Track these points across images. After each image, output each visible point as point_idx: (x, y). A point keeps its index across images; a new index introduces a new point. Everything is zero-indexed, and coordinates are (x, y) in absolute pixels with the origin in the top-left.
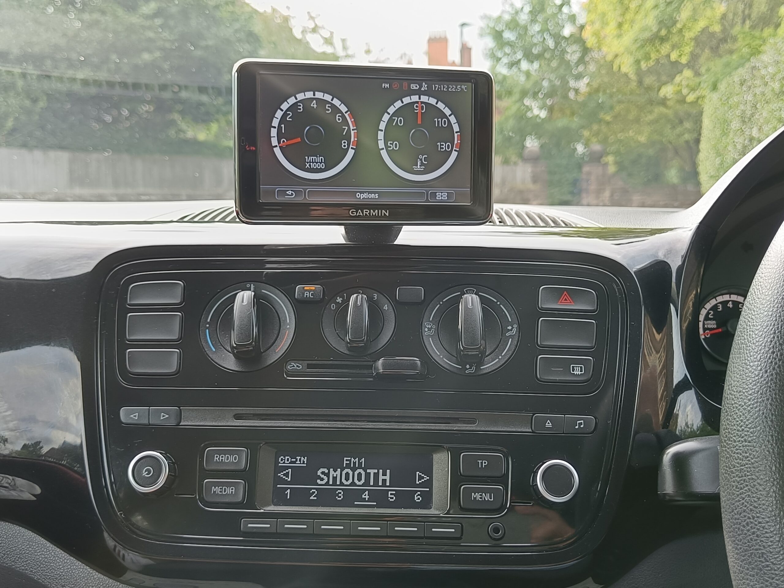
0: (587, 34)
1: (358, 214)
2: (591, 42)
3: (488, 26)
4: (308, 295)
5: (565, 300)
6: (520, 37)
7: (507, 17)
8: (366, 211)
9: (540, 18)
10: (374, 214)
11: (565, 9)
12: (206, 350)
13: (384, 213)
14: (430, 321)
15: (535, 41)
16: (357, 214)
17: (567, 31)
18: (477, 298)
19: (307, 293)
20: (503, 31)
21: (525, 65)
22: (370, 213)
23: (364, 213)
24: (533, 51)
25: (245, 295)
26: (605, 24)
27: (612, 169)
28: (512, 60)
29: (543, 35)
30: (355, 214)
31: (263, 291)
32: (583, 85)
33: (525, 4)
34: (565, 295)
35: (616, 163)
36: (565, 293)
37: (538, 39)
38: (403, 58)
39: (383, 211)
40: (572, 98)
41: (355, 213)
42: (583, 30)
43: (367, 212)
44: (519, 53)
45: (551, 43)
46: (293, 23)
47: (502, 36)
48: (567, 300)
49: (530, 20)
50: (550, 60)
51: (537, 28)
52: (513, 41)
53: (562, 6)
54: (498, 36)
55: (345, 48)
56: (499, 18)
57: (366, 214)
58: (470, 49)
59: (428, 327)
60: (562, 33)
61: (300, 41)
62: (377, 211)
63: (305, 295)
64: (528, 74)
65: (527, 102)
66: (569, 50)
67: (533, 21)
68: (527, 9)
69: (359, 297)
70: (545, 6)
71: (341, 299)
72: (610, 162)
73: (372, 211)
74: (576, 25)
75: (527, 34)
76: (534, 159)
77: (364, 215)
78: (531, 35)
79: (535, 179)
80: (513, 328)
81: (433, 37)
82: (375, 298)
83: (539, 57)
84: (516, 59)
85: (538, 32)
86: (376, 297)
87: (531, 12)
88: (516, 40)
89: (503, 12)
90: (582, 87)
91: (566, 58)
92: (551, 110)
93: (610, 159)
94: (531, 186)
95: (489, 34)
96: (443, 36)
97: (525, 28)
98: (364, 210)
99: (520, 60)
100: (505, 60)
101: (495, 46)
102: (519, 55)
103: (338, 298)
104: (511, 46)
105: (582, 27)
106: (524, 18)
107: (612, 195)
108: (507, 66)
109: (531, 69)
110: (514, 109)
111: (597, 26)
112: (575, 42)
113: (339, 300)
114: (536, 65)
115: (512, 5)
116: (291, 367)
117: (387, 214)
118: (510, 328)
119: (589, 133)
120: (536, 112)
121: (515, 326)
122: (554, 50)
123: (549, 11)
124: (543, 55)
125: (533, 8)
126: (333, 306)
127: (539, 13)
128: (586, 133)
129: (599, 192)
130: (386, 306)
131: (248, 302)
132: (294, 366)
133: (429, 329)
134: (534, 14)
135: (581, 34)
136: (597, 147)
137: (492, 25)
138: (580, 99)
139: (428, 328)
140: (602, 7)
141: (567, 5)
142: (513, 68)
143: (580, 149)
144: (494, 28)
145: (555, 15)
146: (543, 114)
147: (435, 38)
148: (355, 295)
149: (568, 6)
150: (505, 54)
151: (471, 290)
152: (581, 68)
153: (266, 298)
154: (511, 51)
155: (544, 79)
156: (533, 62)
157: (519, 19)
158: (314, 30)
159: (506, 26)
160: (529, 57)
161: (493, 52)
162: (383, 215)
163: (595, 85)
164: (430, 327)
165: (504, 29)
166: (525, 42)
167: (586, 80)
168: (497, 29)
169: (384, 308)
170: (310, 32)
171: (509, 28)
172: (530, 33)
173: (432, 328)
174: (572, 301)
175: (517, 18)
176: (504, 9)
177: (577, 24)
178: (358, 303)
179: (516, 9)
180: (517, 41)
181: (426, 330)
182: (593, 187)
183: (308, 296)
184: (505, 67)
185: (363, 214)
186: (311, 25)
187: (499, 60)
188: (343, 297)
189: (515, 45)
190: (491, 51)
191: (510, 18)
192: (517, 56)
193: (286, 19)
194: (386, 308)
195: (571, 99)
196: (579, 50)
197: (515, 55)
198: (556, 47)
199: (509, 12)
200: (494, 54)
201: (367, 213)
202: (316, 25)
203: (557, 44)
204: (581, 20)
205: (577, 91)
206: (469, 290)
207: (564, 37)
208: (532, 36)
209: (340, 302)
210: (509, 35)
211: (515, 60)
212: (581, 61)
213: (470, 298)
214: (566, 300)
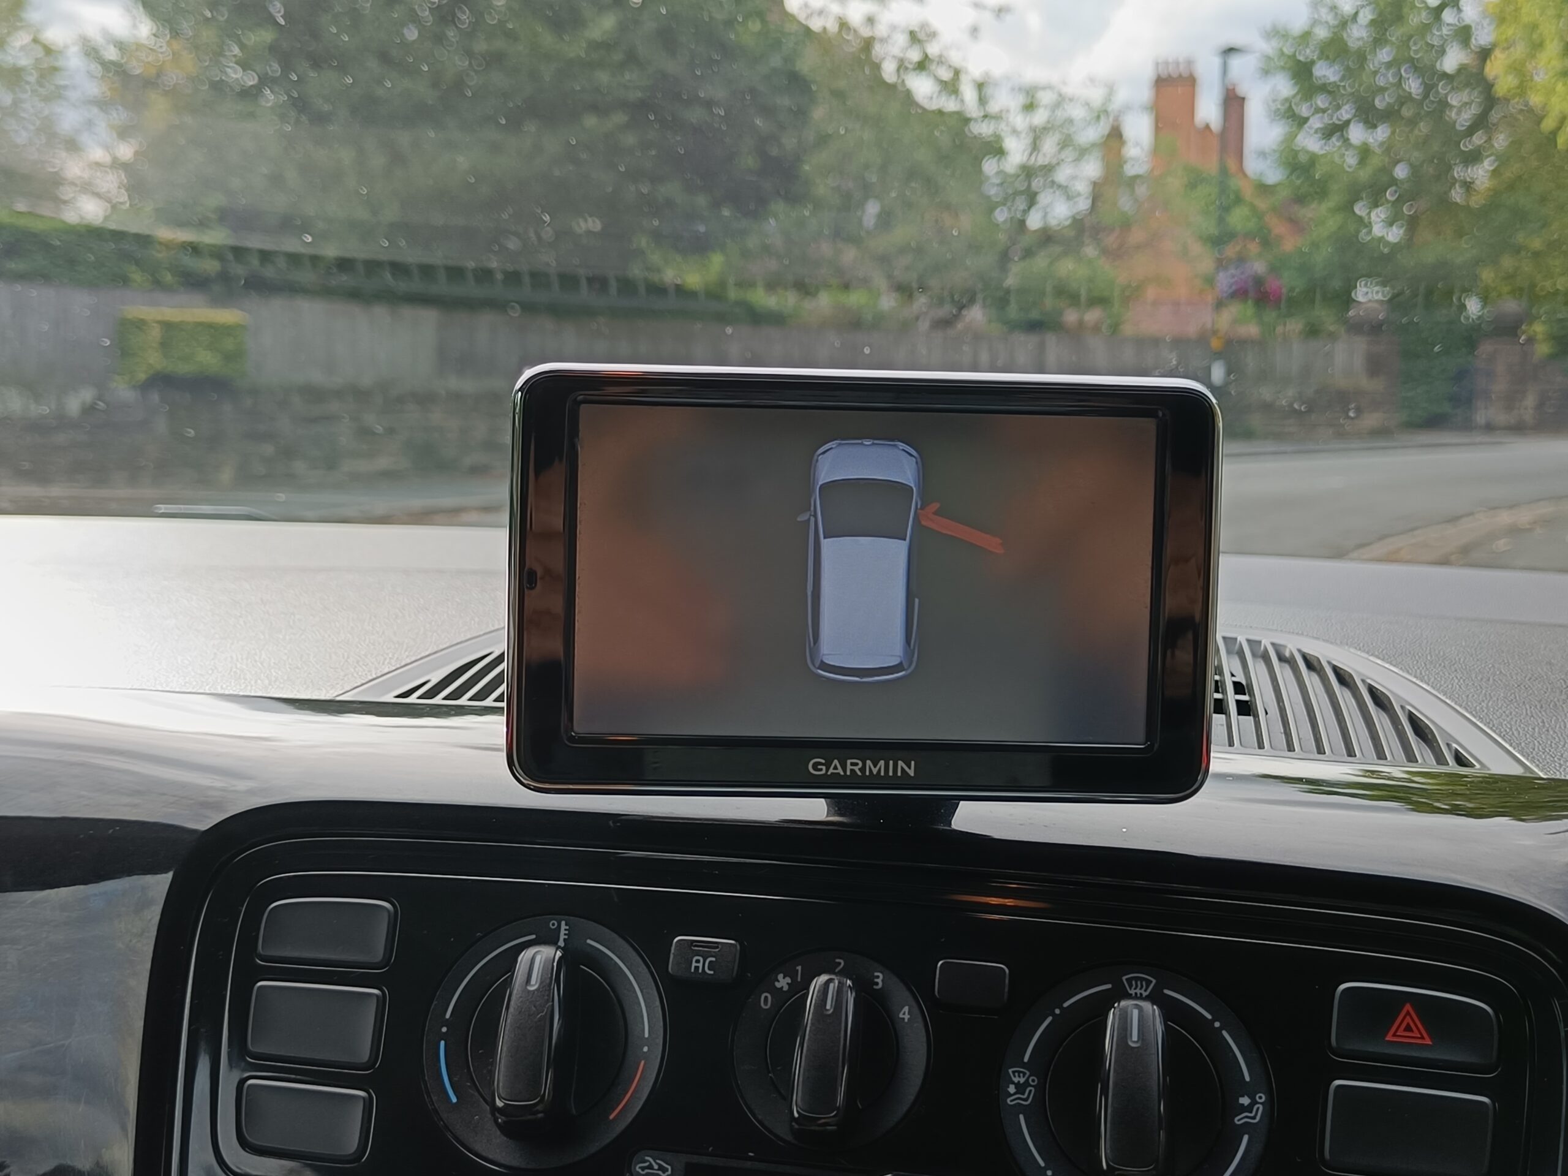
0: (1495, 68)
1: (831, 771)
2: (1504, 84)
3: (1282, 53)
4: (700, 965)
5: (1405, 1030)
6: (1349, 73)
7: (1322, 33)
8: (852, 764)
9: (1395, 34)
10: (875, 771)
11: (1448, 16)
12: (434, 1098)
13: (902, 768)
14: (1024, 1065)
15: (1381, 82)
16: (827, 770)
17: (1453, 60)
18: (1154, 1010)
19: (698, 961)
20: (1313, 63)
21: (1357, 134)
22: (863, 770)
23: (849, 767)
24: (1377, 103)
25: (538, 958)
26: (1537, 46)
27: (1543, 349)
28: (1331, 122)
29: (1399, 70)
30: (823, 772)
31: (589, 941)
32: (1481, 174)
33: (1363, 6)
34: (1408, 1013)
35: (1552, 338)
36: (1408, 1007)
37: (1388, 79)
38: (1102, 117)
39: (900, 763)
40: (1458, 200)
41: (824, 768)
42: (1488, 62)
43: (857, 764)
44: (1347, 107)
45: (1413, 86)
46: (878, 50)
47: (1311, 74)
48: (1412, 1031)
49: (1371, 39)
50: (1412, 122)
51: (1384, 55)
52: (1335, 82)
53: (1440, 9)
54: (1301, 72)
55: (982, 101)
56: (1306, 36)
57: (852, 770)
58: (1243, 99)
59: (1016, 1080)
60: (1441, 65)
61: (892, 87)
62: (882, 763)
63: (694, 964)
64: (1365, 152)
65: (1360, 209)
66: (1454, 100)
67: (1378, 41)
68: (1366, 16)
69: (831, 985)
70: (1406, 10)
71: (788, 980)
72: (1540, 337)
73: (869, 762)
74: (1470, 48)
75: (1364, 69)
76: (1373, 329)
77: (848, 773)
78: (1373, 69)
79: (1374, 367)
80: (1254, 1102)
81: (1164, 75)
82: (877, 984)
83: (1389, 115)
84: (1340, 120)
85: (1389, 65)
86: (879, 981)
87: (1373, 22)
88: (1342, 80)
89: (1315, 22)
90: (1480, 177)
91: (1448, 116)
92: (1412, 224)
93: (1539, 329)
94: (1365, 383)
95: (1283, 68)
96: (1185, 74)
97: (1361, 58)
98: (849, 762)
99: (1347, 123)
100: (1316, 123)
101: (1297, 94)
102: (1346, 112)
103: (780, 976)
104: (1330, 92)
105: (1485, 54)
106: (1358, 34)
107: (1540, 406)
108: (1319, 135)
109: (1371, 140)
110: (1332, 224)
111: (1519, 51)
112: (1467, 84)
113: (783, 982)
114: (1382, 133)
115: (1334, 8)
116: (643, 1169)
117: (911, 773)
118: (1245, 1101)
119: (1492, 275)
120: (1378, 230)
121: (1262, 1097)
122: (1420, 103)
123: (1415, 19)
124: (1399, 111)
125: (1380, 14)
126: (766, 998)
127: (1391, 26)
128: (1487, 275)
129: (1511, 400)
130: (906, 1009)
131: (541, 983)
132: (650, 1167)
133: (1020, 1088)
134: (1381, 26)
135: (1482, 68)
136: (1511, 306)
137: (1288, 51)
138: (1476, 202)
139: (1017, 1085)
140: (1529, 12)
141: (1453, 7)
142: (1334, 139)
143: (1473, 308)
144: (1294, 55)
145: (1425, 28)
146: (1395, 234)
147: (1170, 76)
148: (824, 978)
149: (1455, 9)
150: (1319, 110)
151: (1142, 979)
152: (1478, 139)
153: (596, 961)
154: (1330, 104)
155: (1398, 161)
156: (1375, 127)
157: (1349, 36)
158: (922, 66)
159: (1322, 52)
160: (1369, 116)
161: (1290, 106)
162: (899, 774)
163: (1508, 174)
164: (1022, 1080)
165: (1315, 58)
166: (1360, 85)
167: (1488, 165)
168: (1302, 58)
169: (901, 1016)
170: (915, 69)
171: (1327, 58)
172: (1371, 66)
173: (1027, 1082)
174: (1425, 1035)
175: (1345, 36)
176: (1316, 16)
177: (1472, 47)
178: (828, 1007)
179: (1343, 17)
180: (1342, 84)
181: (1012, 1089)
182: (1500, 386)
183: (700, 971)
184: (1316, 136)
185: (845, 770)
186: (915, 56)
187: (1302, 122)
188: (794, 978)
189: (1339, 91)
190: (1287, 105)
191: (1330, 35)
192: (1342, 115)
193: (868, 44)
194: (907, 1017)
195: (1456, 203)
196: (1478, 100)
197: (1338, 113)
198: (1426, 96)
199: (1327, 22)
200: (1293, 110)
201: (856, 768)
202: (926, 56)
203: (1428, 89)
204: (1483, 37)
205: (1468, 186)
206: (1136, 979)
207: (1445, 75)
208: (1375, 73)
209: (786, 988)
210: (1325, 72)
211: (1337, 122)
212: (1480, 123)
213: (1136, 1012)
214: (1408, 1028)
